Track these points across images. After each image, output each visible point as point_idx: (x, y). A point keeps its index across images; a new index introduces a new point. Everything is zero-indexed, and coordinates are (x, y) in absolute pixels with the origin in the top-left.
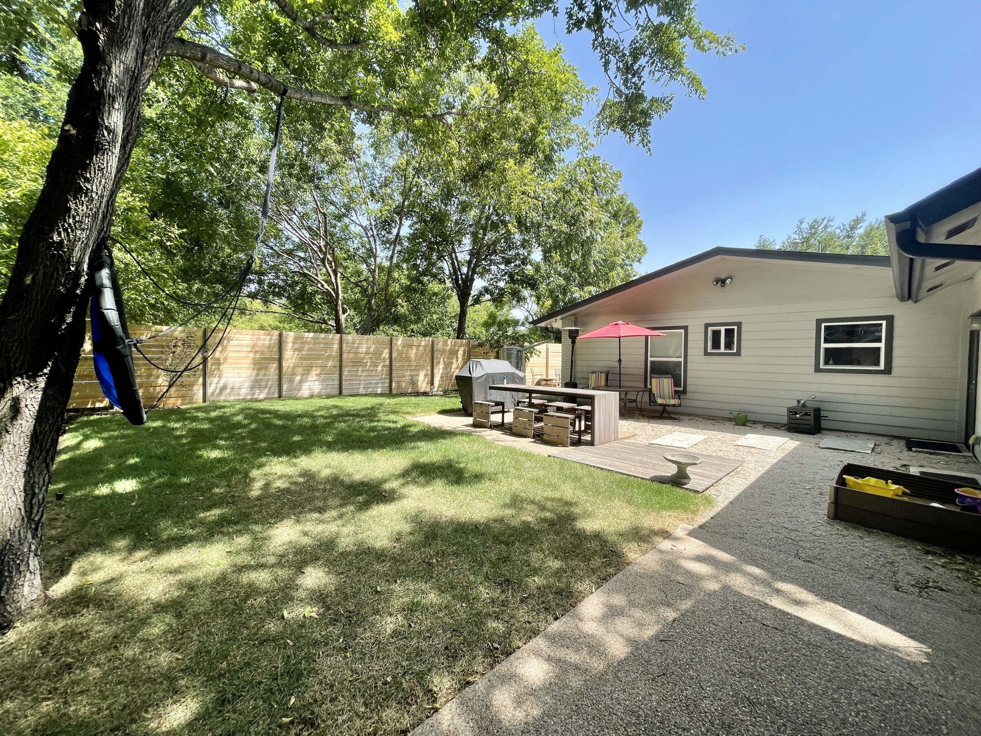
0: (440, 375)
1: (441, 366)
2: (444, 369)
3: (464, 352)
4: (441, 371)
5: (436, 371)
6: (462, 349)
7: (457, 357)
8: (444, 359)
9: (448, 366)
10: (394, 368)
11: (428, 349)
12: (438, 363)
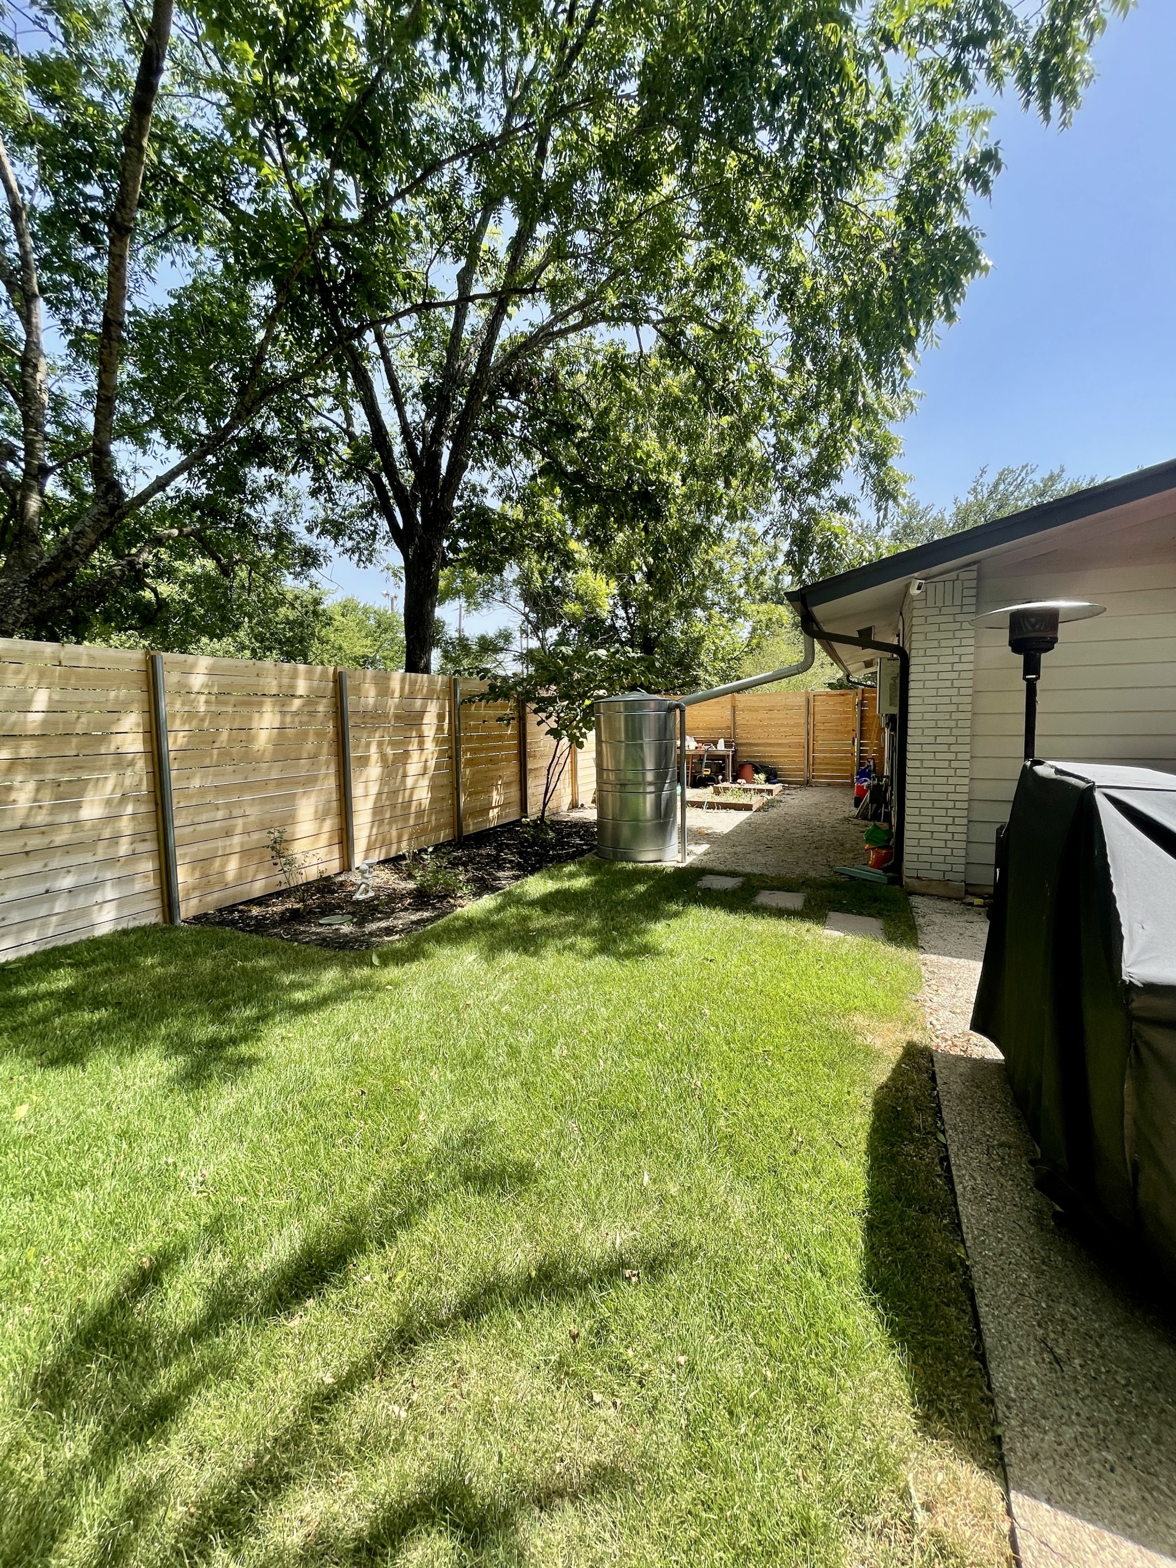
0: (370, 803)
1: (374, 771)
2: (384, 780)
3: (440, 717)
4: (374, 789)
5: (357, 790)
6: (433, 709)
7: (421, 737)
8: (380, 744)
9: (394, 767)
10: (177, 801)
11: (323, 707)
12: (364, 761)
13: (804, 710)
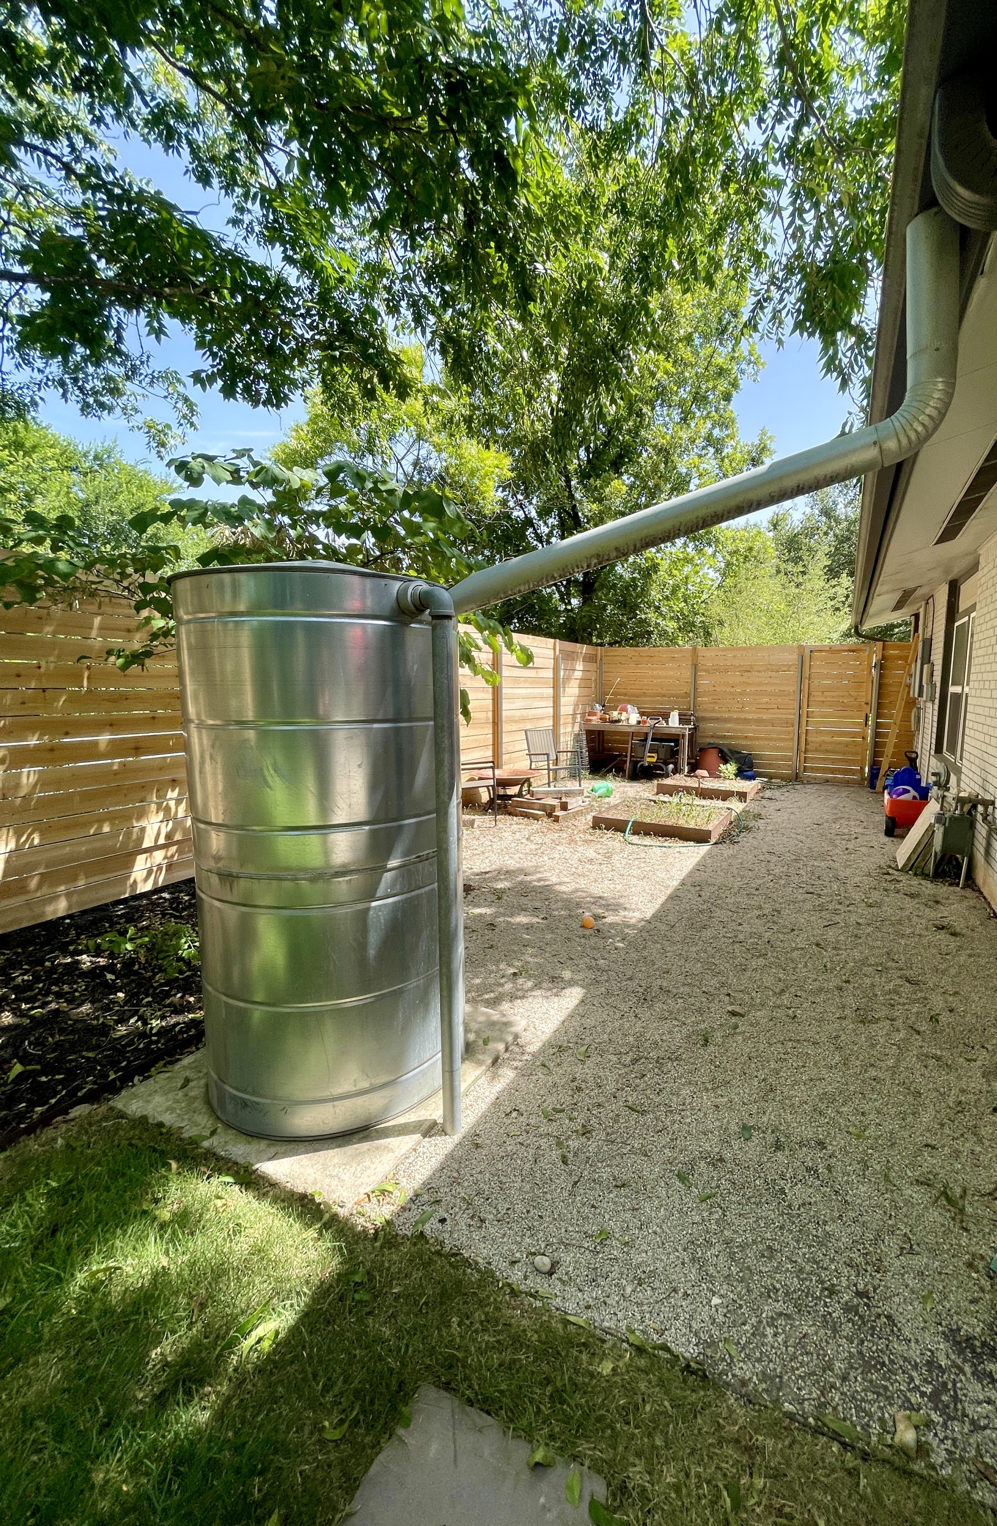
13: (793, 673)
